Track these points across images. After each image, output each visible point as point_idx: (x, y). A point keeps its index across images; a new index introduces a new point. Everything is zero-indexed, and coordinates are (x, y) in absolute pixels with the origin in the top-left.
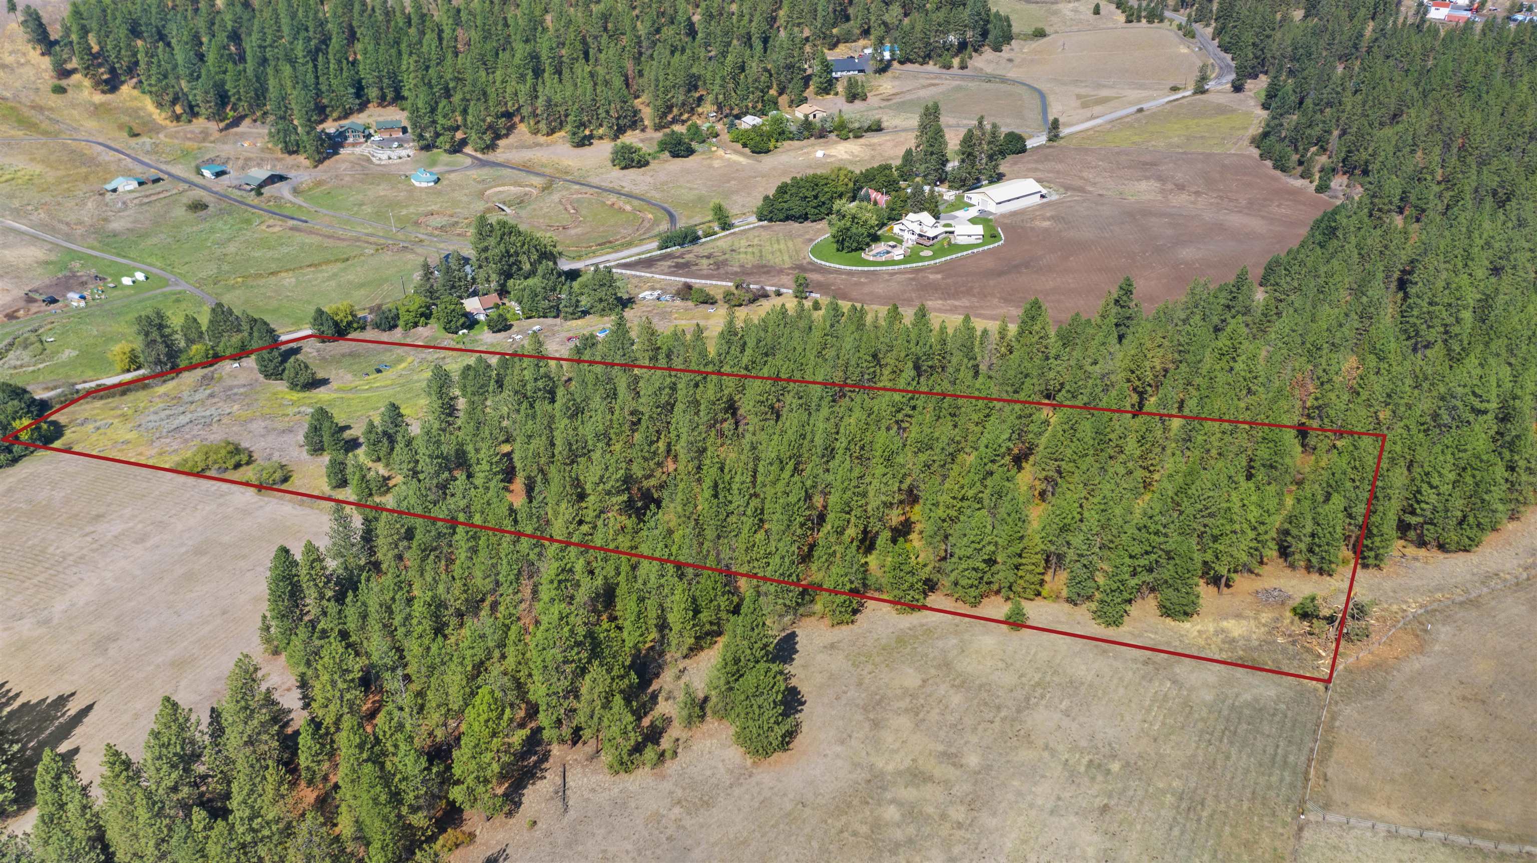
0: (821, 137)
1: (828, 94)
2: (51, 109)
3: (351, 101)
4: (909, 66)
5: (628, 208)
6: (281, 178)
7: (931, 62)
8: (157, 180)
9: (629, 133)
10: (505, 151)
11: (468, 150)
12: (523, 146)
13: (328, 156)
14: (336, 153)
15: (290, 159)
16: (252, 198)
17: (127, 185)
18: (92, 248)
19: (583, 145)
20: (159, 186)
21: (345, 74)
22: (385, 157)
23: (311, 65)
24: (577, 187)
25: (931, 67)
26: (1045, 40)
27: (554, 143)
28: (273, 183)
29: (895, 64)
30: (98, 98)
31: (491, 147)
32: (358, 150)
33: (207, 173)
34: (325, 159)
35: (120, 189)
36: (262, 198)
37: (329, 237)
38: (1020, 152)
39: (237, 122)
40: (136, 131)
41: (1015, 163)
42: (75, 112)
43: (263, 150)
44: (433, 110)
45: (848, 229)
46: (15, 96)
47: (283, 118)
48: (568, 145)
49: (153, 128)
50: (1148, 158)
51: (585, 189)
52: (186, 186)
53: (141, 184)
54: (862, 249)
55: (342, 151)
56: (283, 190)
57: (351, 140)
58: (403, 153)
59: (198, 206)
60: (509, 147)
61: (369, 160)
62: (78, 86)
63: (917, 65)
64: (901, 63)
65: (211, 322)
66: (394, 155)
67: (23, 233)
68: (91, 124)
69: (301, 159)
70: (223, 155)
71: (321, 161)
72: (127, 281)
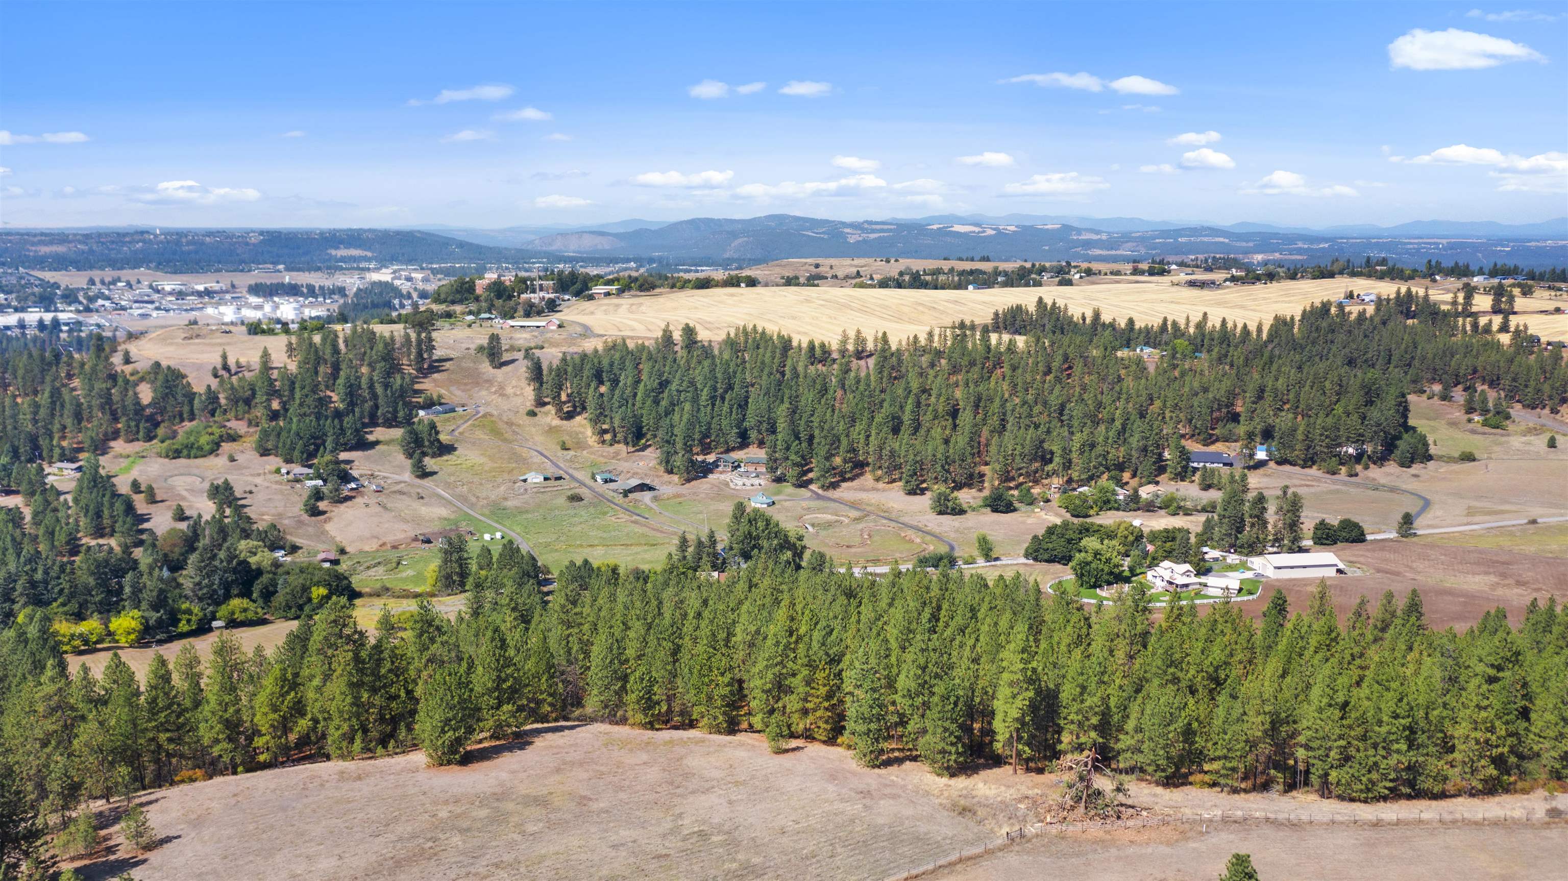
0: (1148, 511)
1: (1182, 480)
2: (519, 426)
3: (733, 440)
4: (1287, 468)
5: (918, 540)
6: (650, 488)
7: (1315, 467)
8: (559, 478)
9: (965, 490)
10: (846, 491)
11: (813, 487)
12: (863, 489)
13: (696, 478)
14: (705, 477)
15: (667, 477)
16: (619, 499)
17: (535, 478)
18: (482, 515)
19: (915, 494)
20: (558, 483)
21: (734, 416)
22: (740, 483)
23: (710, 407)
24: (885, 521)
25: (1314, 471)
26: (1472, 463)
27: (890, 490)
28: (642, 490)
29: (1272, 464)
30: (557, 422)
31: (834, 486)
32: (723, 477)
33: (598, 478)
34: (693, 479)
35: (529, 481)
36: (627, 500)
37: (658, 530)
38: (1353, 541)
39: (643, 449)
40: (567, 446)
41: (1343, 549)
42: (534, 430)
43: (650, 469)
44: (788, 449)
45: (1088, 564)
46: (500, 415)
47: (668, 442)
48: (902, 493)
49: (581, 445)
50: (1504, 558)
51: (893, 524)
52: (577, 485)
53: (546, 479)
54: (1100, 586)
55: (710, 476)
56: (647, 496)
57: (720, 469)
58: (756, 481)
59: (576, 498)
60: (849, 489)
61: (727, 485)
62: (546, 414)
63: (1297, 468)
64: (1279, 463)
65: (501, 555)
66: (748, 482)
67: (444, 498)
68: (539, 438)
69: (675, 478)
70: (620, 469)
71: (689, 480)
72: (487, 537)
